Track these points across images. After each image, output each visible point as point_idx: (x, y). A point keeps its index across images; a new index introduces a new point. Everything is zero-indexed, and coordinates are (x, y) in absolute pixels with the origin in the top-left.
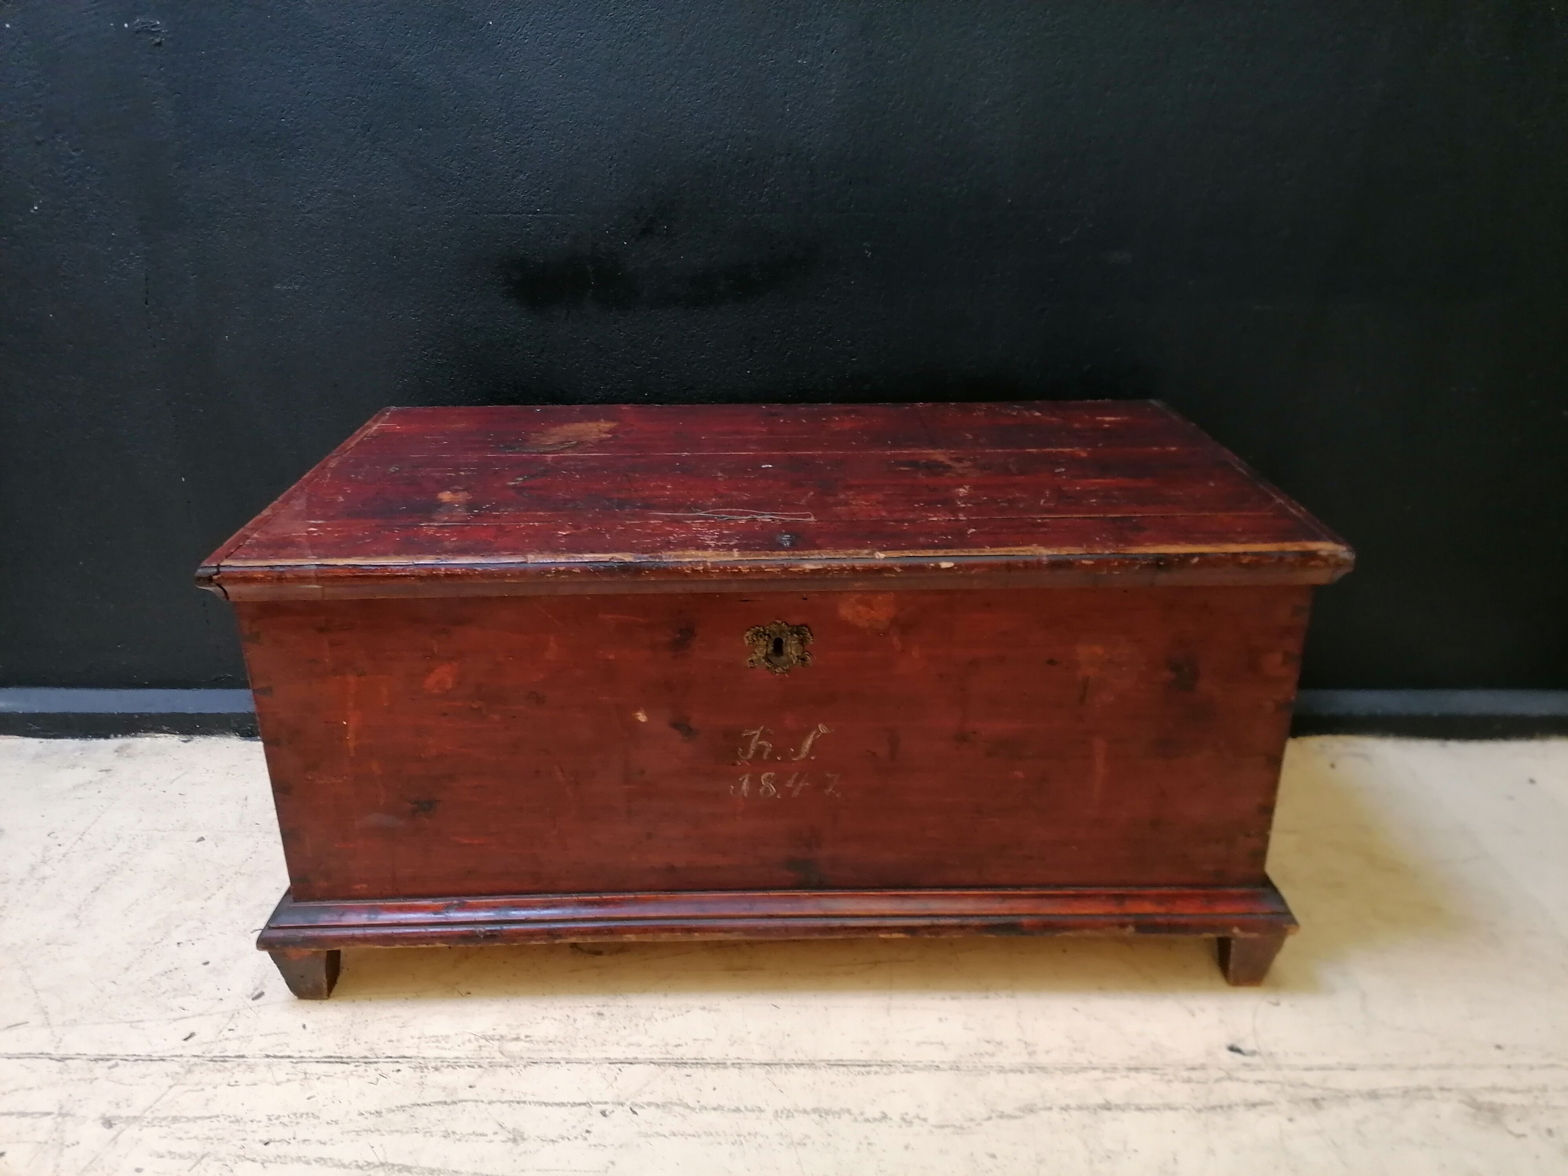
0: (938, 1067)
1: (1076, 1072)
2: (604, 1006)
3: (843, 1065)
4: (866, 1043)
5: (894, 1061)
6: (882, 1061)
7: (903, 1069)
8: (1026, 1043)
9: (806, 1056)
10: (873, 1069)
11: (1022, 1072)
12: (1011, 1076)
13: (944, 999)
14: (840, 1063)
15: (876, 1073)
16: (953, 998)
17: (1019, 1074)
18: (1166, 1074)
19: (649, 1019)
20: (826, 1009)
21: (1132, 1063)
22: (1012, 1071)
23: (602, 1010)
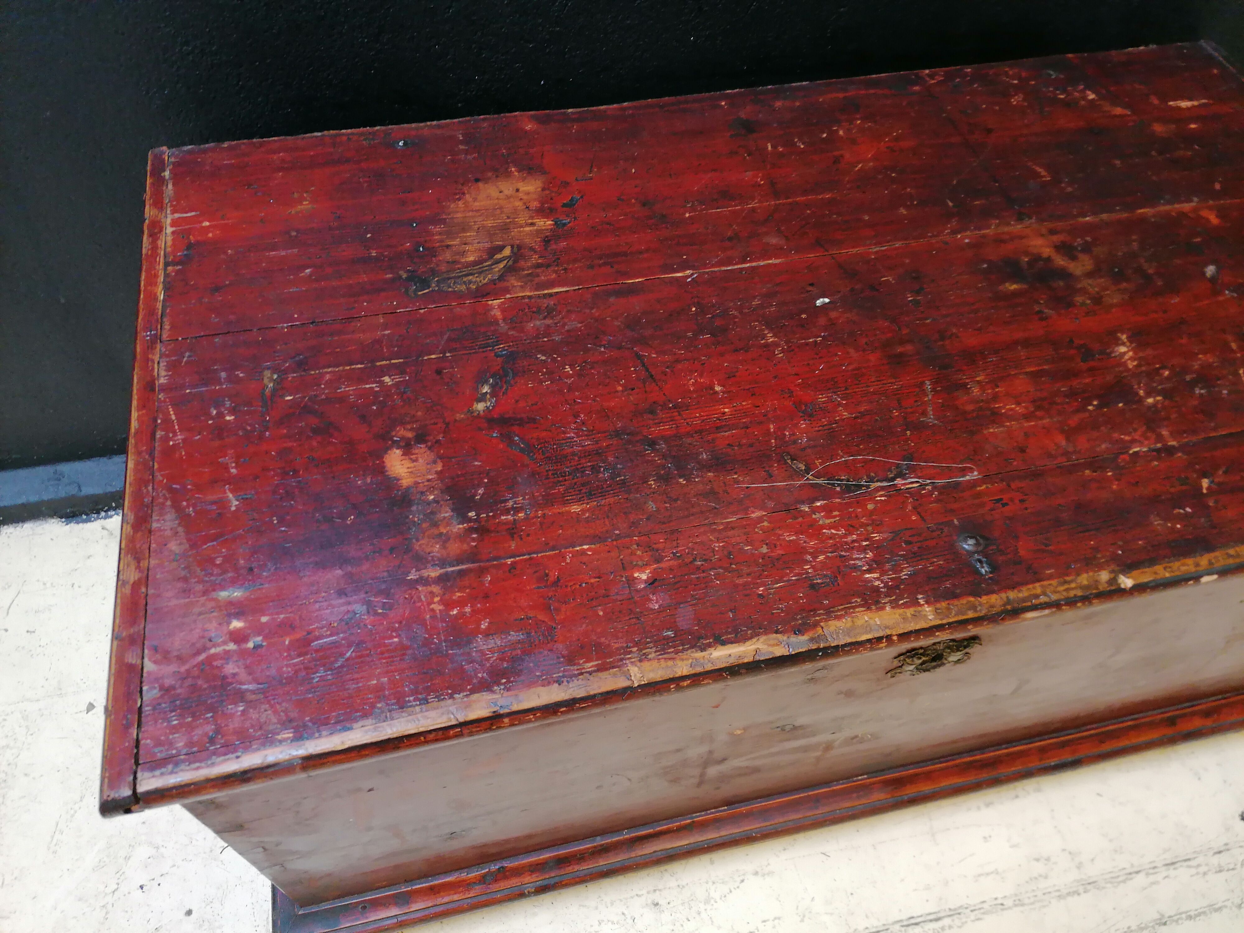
0: (1002, 904)
1: (1124, 881)
2: (655, 891)
3: (916, 924)
4: (928, 888)
5: (961, 907)
6: (950, 909)
7: (973, 916)
8: (1070, 853)
9: (879, 920)
10: (946, 922)
11: (1079, 894)
12: (1070, 899)
13: (979, 808)
14: (913, 921)
15: (950, 927)
16: (988, 805)
17: (1076, 897)
18: (1199, 866)
19: (707, 901)
20: (874, 846)
21: (1169, 857)
22: (1069, 894)
23: (656, 897)
